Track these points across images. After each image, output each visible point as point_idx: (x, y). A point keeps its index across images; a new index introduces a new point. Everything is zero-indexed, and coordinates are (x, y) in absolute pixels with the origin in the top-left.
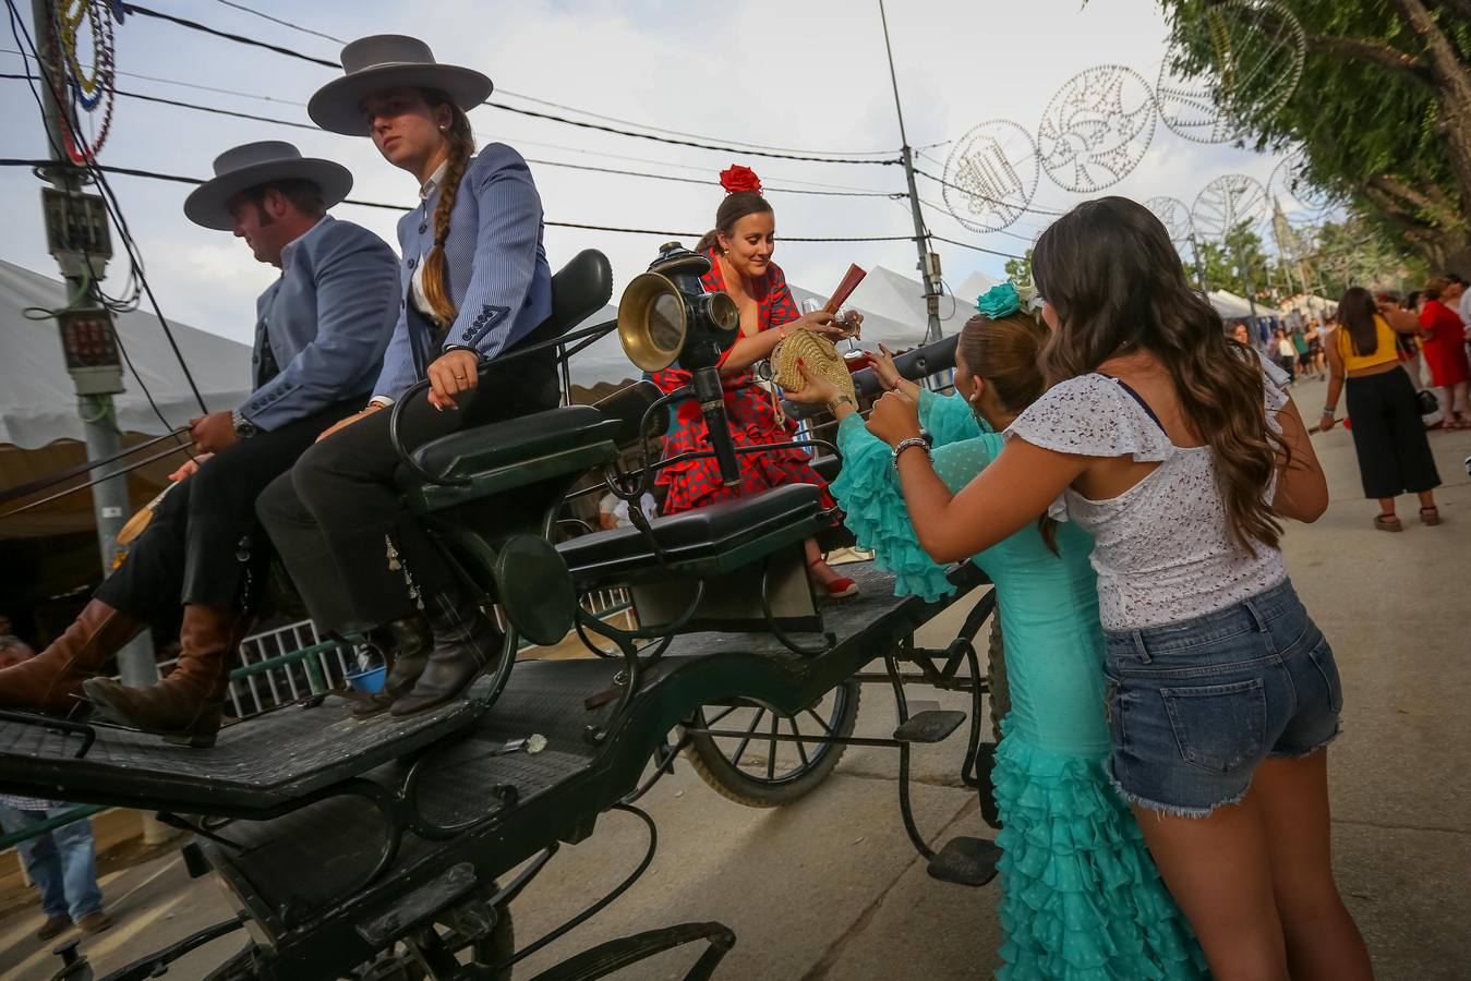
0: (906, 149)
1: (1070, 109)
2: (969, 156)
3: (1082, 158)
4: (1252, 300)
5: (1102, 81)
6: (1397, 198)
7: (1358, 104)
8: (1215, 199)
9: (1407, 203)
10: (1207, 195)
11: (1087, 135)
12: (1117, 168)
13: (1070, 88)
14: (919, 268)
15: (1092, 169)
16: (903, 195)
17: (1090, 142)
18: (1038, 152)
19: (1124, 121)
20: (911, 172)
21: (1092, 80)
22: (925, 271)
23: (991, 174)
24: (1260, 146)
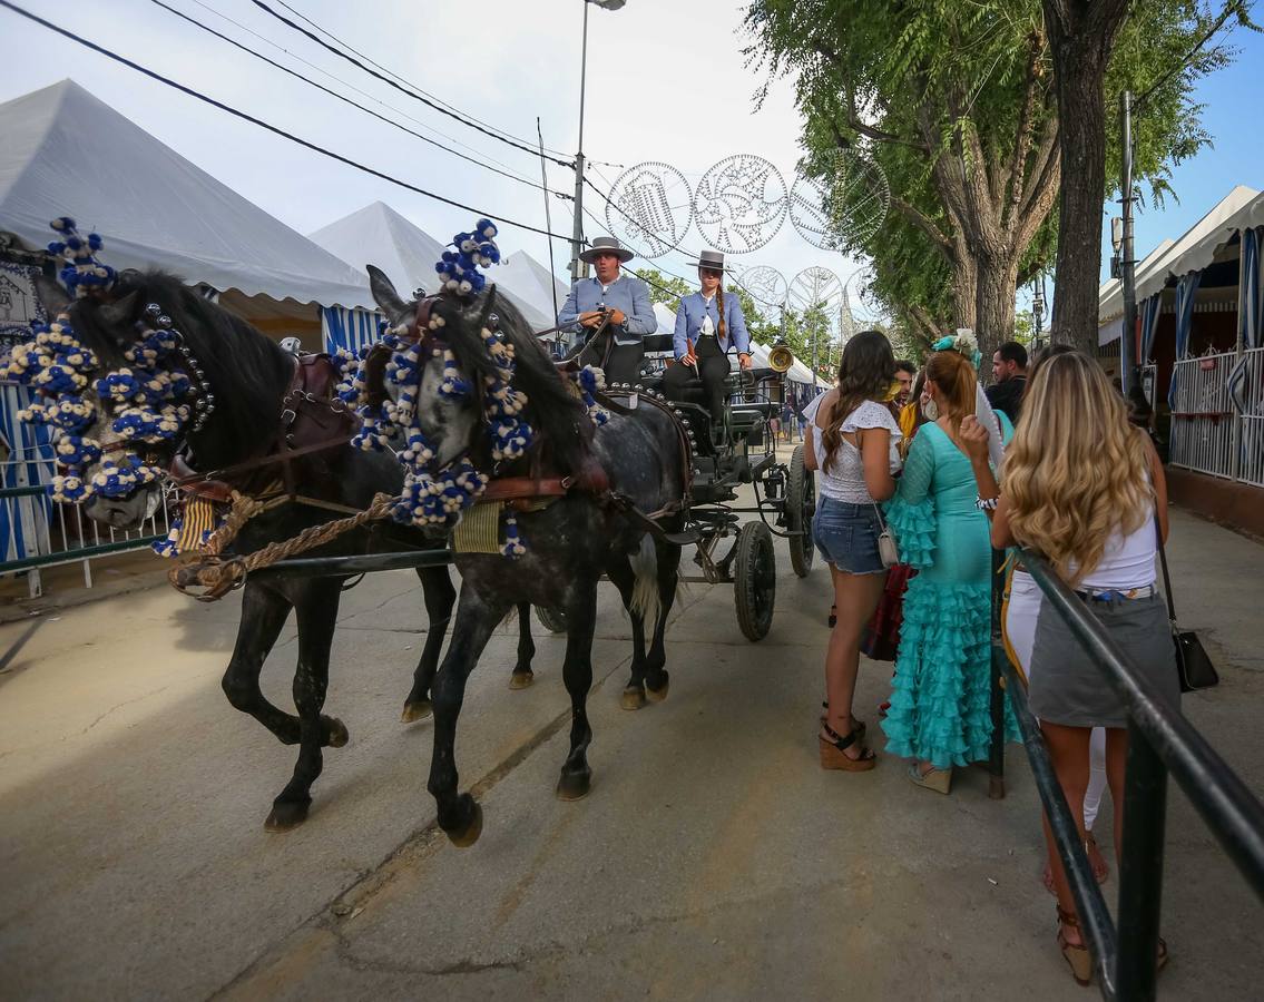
0: (580, 156)
1: (725, 180)
2: (637, 185)
3: (727, 223)
4: (815, 371)
5: (754, 167)
6: (923, 325)
7: (912, 253)
8: (808, 282)
9: (928, 330)
10: (802, 277)
11: (734, 207)
12: (750, 241)
13: (731, 162)
14: (569, 268)
15: (732, 235)
16: (569, 198)
17: (735, 212)
18: (694, 204)
19: (763, 206)
20: (581, 180)
21: (747, 165)
22: (575, 272)
23: (652, 208)
24: (845, 252)
